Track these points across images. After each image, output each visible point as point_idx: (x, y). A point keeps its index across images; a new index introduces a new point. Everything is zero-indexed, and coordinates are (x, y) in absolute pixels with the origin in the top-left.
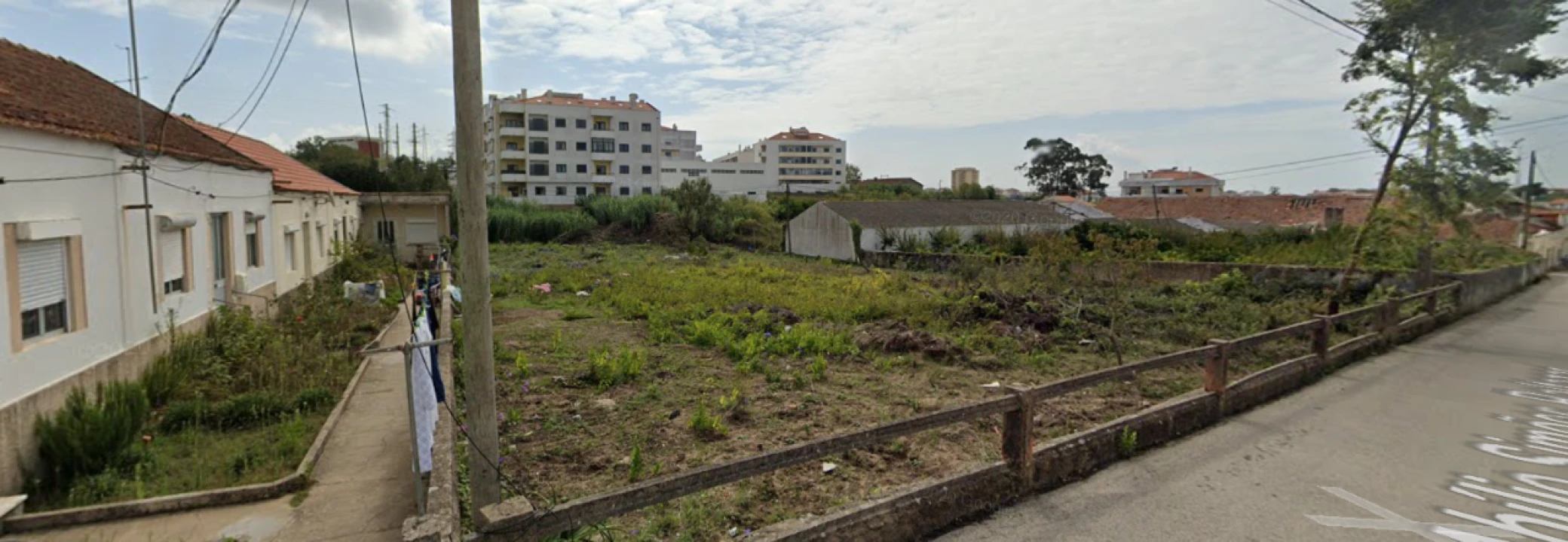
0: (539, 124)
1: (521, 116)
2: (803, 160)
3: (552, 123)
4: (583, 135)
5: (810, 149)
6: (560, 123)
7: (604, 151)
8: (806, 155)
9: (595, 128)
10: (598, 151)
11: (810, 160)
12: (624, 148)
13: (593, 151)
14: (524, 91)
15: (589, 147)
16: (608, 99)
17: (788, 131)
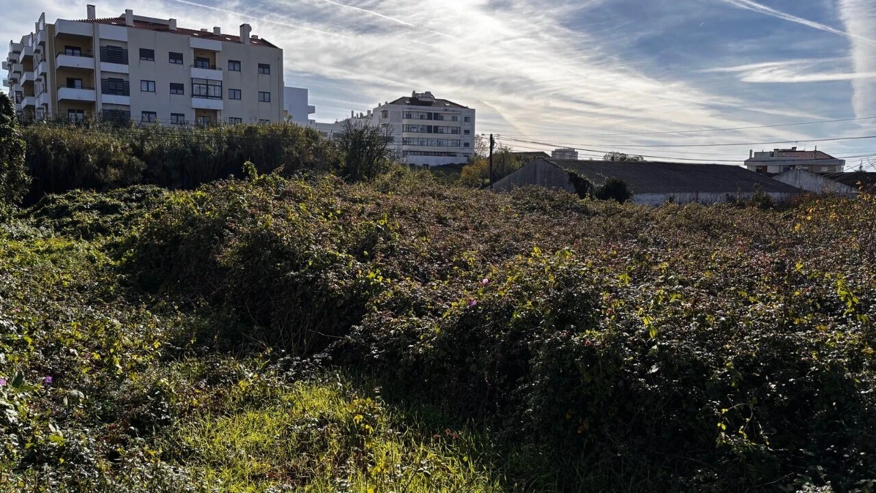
0: (115, 54)
1: (88, 40)
2: (430, 129)
3: (133, 55)
4: (178, 73)
5: (437, 117)
6: (147, 54)
7: (207, 96)
8: (433, 123)
9: (196, 66)
10: (199, 96)
11: (436, 130)
12: (236, 94)
13: (193, 95)
14: (91, 9)
15: (187, 88)
16: (211, 30)
17: (410, 95)
